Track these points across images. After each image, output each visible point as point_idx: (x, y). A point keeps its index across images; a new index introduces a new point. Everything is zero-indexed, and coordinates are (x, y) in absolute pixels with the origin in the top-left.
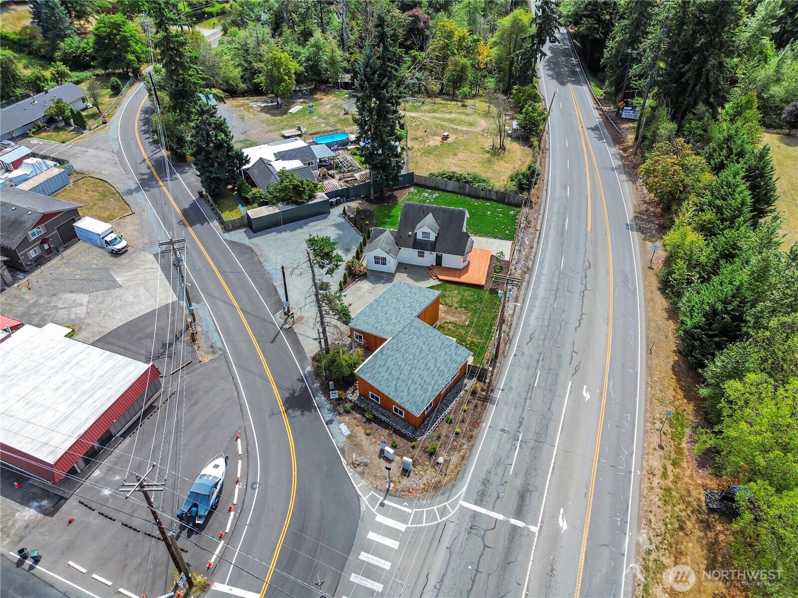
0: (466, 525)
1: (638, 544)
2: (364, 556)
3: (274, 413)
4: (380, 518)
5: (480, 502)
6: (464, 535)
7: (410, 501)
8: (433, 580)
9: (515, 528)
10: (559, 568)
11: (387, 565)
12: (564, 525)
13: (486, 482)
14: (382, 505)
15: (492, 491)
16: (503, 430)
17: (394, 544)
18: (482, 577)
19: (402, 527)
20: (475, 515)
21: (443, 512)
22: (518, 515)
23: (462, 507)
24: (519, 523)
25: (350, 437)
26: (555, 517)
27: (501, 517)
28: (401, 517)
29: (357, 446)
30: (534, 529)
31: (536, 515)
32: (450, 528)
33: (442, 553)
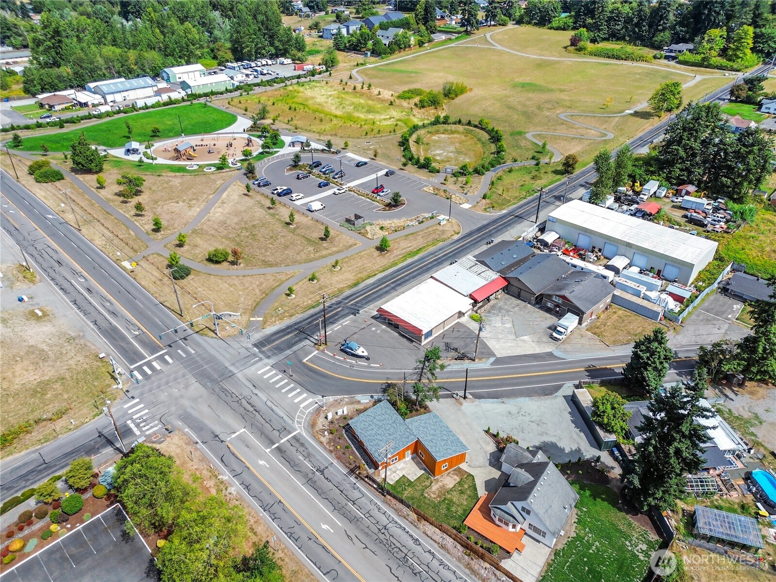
0: (287, 428)
1: (232, 486)
2: (298, 390)
3: (388, 379)
4: (311, 400)
5: (294, 437)
6: (284, 424)
7: (312, 414)
8: (274, 408)
9: (273, 444)
10: (247, 449)
11: (290, 396)
12: (261, 462)
13: (302, 445)
14: (316, 403)
15: (297, 445)
16: (327, 468)
17: (296, 401)
18: (263, 422)
19: (302, 406)
20: (290, 433)
21: (299, 423)
22: (279, 449)
23: (296, 430)
24: (275, 446)
25: (359, 402)
26: (268, 461)
27: (282, 441)
28: (306, 408)
29: (352, 403)
30: (268, 450)
31: (273, 455)
32: (290, 422)
33: (281, 414)
